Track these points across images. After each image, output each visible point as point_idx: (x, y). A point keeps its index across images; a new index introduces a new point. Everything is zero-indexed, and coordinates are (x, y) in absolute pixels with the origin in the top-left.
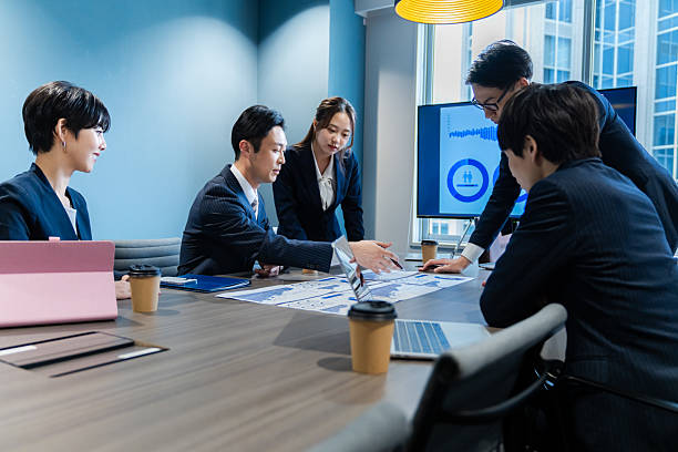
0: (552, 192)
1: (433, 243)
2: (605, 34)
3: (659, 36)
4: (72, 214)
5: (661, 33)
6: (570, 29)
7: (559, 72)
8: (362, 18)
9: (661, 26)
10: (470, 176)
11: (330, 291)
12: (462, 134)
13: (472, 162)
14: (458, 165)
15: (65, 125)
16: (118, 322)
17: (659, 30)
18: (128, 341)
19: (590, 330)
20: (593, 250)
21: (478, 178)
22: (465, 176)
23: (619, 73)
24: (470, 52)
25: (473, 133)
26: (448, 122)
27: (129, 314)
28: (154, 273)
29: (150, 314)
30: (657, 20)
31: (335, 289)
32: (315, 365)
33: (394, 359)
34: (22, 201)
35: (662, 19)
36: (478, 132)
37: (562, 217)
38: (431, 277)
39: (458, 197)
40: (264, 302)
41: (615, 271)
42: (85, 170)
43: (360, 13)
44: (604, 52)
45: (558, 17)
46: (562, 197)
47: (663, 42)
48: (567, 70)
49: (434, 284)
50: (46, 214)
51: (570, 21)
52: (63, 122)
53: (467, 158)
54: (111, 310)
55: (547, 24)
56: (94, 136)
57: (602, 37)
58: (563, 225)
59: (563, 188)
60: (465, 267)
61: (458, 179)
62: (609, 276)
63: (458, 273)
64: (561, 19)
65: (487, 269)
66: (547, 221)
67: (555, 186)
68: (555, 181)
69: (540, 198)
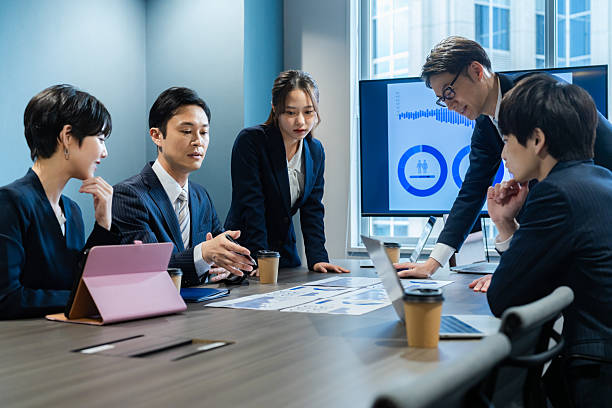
0: (552, 193)
1: (395, 246)
7: (495, 9)
10: (425, 166)
11: (315, 297)
12: (415, 116)
13: (426, 149)
14: (411, 152)
15: (70, 132)
19: (589, 317)
20: (589, 245)
21: (434, 168)
22: (419, 165)
23: (572, 13)
25: (427, 114)
26: (397, 101)
33: (443, 339)
36: (433, 114)
37: (562, 216)
39: (411, 190)
41: (608, 263)
46: (562, 198)
48: (504, 6)
52: (68, 128)
53: (421, 144)
56: (96, 144)
58: (563, 223)
59: (563, 189)
60: (432, 273)
61: (411, 169)
62: (603, 266)
65: (459, 272)
66: (549, 219)
67: (556, 187)
68: (555, 184)
69: (542, 198)
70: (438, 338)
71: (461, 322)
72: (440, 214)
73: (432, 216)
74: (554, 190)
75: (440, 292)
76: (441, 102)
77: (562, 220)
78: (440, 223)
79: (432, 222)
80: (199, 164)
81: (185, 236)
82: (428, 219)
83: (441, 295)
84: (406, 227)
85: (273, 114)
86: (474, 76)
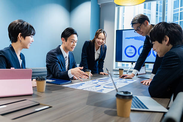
0: (173, 55)
1: (122, 70)
2: (159, 13)
3: (174, 14)
4: (21, 61)
5: (174, 13)
6: (150, 12)
8: (99, 5)
9: (174, 11)
10: (131, 50)
11: (96, 84)
12: (129, 38)
13: (132, 46)
14: (128, 47)
15: (21, 35)
16: (33, 96)
17: (174, 12)
18: (37, 103)
21: (133, 51)
22: (130, 50)
24: (124, 17)
25: (132, 38)
26: (125, 35)
27: (36, 93)
28: (44, 79)
29: (43, 92)
30: (173, 10)
31: (98, 84)
32: (104, 113)
34: (6, 56)
35: (174, 10)
36: (133, 38)
37: (177, 63)
38: (124, 80)
39: (128, 56)
40: (78, 88)
42: (27, 48)
43: (99, 4)
44: (159, 18)
45: (147, 8)
46: (177, 56)
47: (175, 16)
49: (126, 82)
50: (12, 61)
51: (150, 10)
52: (21, 34)
53: (130, 45)
54: (31, 91)
55: (144, 10)
56: (30, 38)
57: (159, 14)
58: (177, 66)
59: (178, 53)
61: (127, 51)
63: (131, 78)
64: (148, 9)
65: (139, 77)
66: (172, 64)
67: (175, 53)
68: (174, 52)
69: (170, 57)
70: (130, 111)
71: (139, 101)
72: (134, 62)
73: (132, 62)
74: (174, 54)
75: (131, 94)
76: (135, 32)
77: (177, 64)
78: (134, 64)
79: (132, 64)
80: (73, 50)
81: (67, 66)
82: (131, 63)
83: (132, 96)
84: (128, 64)
85: (94, 38)
86: (146, 24)
